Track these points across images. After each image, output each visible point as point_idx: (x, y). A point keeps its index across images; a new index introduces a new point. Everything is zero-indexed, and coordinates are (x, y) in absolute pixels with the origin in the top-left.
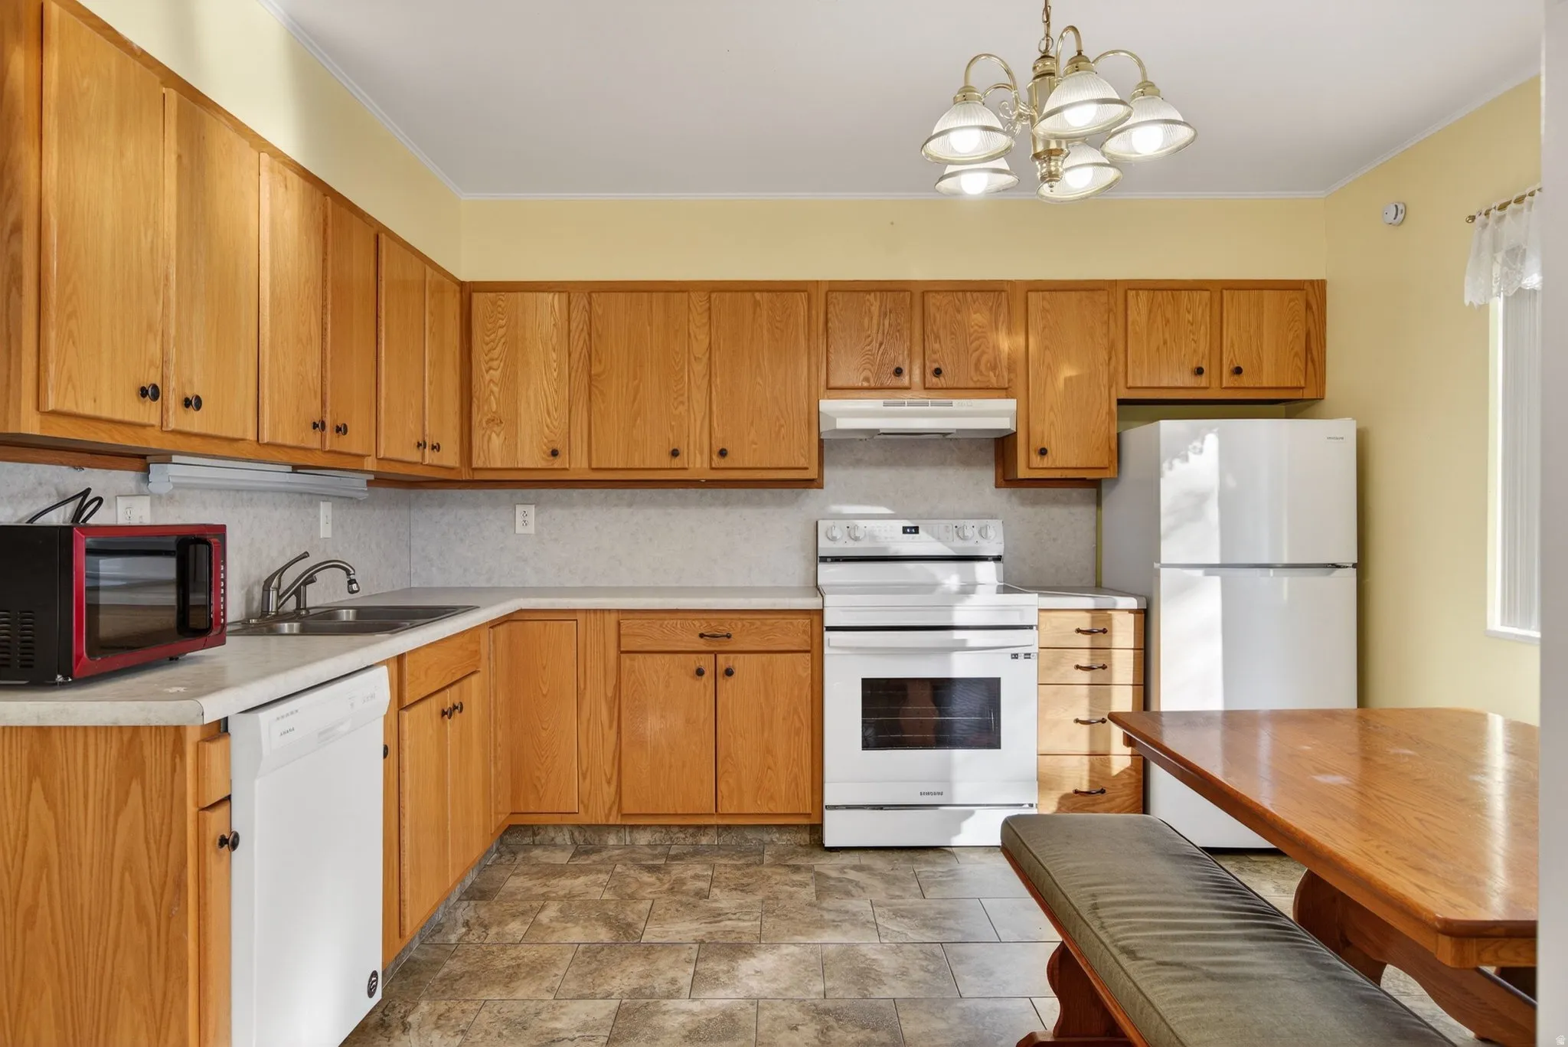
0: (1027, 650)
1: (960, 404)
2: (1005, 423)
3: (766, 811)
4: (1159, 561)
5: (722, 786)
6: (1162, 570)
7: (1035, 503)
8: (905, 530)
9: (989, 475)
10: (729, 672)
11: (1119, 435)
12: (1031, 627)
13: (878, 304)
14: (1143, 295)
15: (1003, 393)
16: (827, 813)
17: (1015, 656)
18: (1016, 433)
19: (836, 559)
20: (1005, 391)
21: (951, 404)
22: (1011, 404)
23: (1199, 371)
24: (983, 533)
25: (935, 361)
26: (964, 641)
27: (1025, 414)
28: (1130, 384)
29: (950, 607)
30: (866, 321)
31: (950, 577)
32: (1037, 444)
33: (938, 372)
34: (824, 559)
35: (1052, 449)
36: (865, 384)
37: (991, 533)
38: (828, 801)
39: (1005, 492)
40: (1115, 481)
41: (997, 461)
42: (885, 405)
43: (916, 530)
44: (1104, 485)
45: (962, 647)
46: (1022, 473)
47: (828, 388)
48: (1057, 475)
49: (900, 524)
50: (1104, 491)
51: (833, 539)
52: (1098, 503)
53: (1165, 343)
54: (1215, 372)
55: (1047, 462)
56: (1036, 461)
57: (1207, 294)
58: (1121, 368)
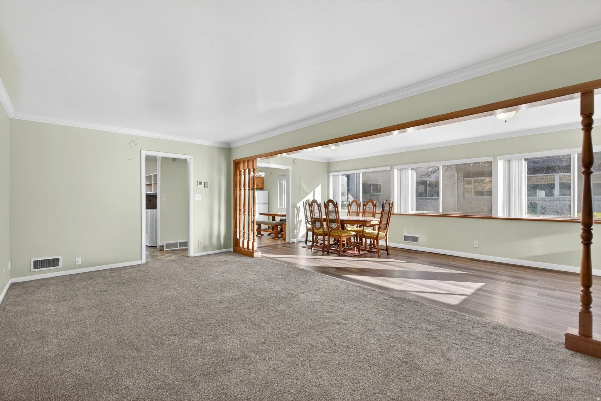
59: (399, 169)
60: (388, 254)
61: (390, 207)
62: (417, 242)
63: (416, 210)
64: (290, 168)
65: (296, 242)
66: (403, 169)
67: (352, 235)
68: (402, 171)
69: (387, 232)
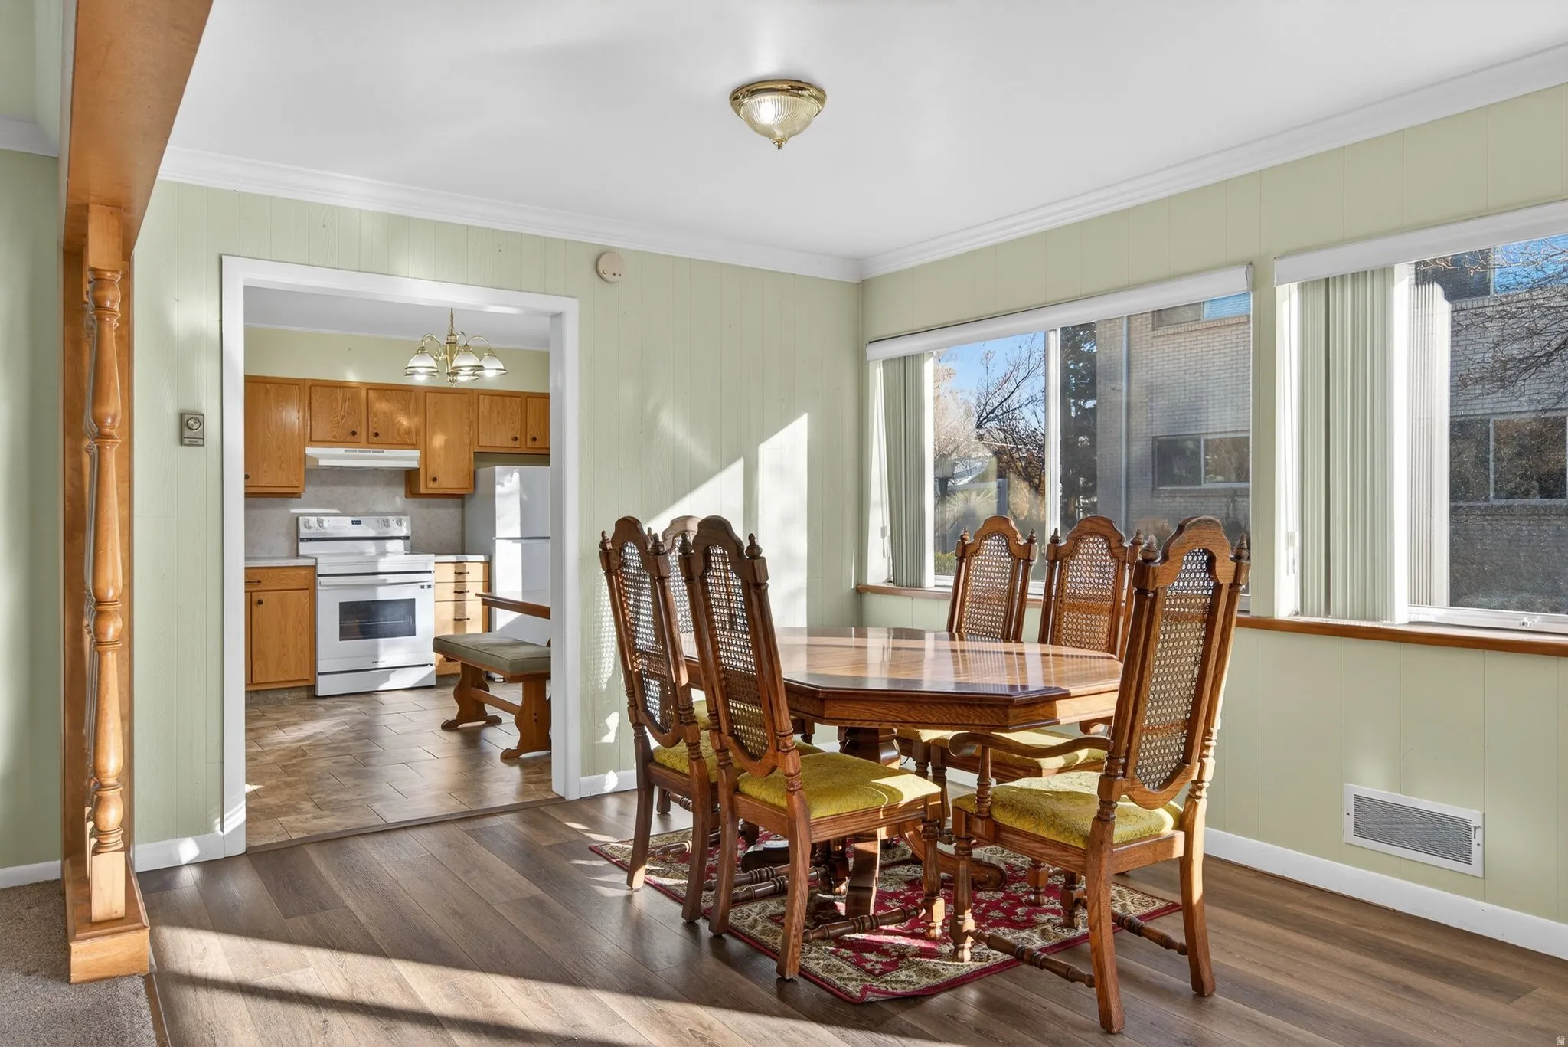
0: (429, 584)
1: (388, 453)
2: (415, 464)
3: (282, 679)
4: (495, 536)
5: (255, 668)
6: (497, 541)
7: (428, 507)
8: (353, 522)
9: (402, 491)
10: (260, 602)
11: (475, 472)
12: (430, 572)
13: (341, 395)
14: (487, 397)
15: (412, 447)
16: (320, 678)
17: (422, 587)
18: (419, 469)
19: (310, 540)
20: (414, 446)
21: (383, 452)
22: (416, 453)
23: (515, 439)
24: (399, 523)
25: (375, 428)
26: (385, 580)
27: (425, 458)
28: (480, 444)
29: (375, 563)
30: (335, 404)
31: (370, 548)
32: (431, 475)
33: (377, 434)
34: (302, 540)
35: (440, 479)
36: (334, 440)
37: (405, 524)
38: (320, 670)
39: (411, 500)
40: (471, 496)
41: (406, 485)
42: (345, 451)
43: (359, 522)
44: (466, 496)
45: (385, 584)
46: (423, 490)
47: (311, 441)
48: (442, 492)
49: (350, 519)
50: (466, 500)
51: (309, 528)
52: (463, 506)
53: (498, 424)
54: (523, 439)
55: (436, 485)
56: (431, 484)
57: (519, 399)
58: (476, 436)
59: (1315, 283)
60: (1200, 989)
61: (1218, 587)
62: (1468, 861)
63: (1456, 600)
64: (570, 308)
65: (614, 793)
66: (1343, 277)
67: (902, 803)
68: (1336, 295)
69: (1192, 798)
